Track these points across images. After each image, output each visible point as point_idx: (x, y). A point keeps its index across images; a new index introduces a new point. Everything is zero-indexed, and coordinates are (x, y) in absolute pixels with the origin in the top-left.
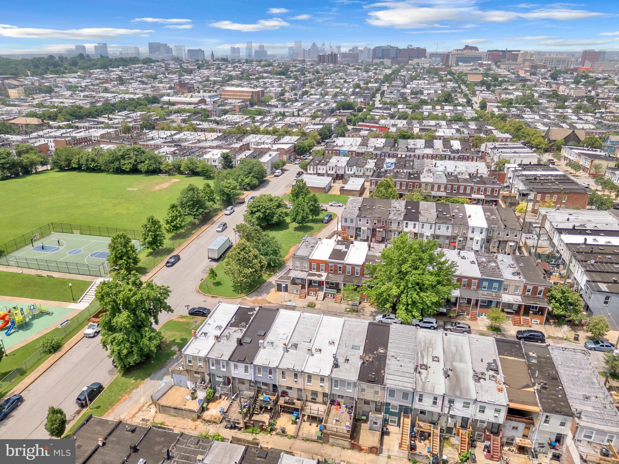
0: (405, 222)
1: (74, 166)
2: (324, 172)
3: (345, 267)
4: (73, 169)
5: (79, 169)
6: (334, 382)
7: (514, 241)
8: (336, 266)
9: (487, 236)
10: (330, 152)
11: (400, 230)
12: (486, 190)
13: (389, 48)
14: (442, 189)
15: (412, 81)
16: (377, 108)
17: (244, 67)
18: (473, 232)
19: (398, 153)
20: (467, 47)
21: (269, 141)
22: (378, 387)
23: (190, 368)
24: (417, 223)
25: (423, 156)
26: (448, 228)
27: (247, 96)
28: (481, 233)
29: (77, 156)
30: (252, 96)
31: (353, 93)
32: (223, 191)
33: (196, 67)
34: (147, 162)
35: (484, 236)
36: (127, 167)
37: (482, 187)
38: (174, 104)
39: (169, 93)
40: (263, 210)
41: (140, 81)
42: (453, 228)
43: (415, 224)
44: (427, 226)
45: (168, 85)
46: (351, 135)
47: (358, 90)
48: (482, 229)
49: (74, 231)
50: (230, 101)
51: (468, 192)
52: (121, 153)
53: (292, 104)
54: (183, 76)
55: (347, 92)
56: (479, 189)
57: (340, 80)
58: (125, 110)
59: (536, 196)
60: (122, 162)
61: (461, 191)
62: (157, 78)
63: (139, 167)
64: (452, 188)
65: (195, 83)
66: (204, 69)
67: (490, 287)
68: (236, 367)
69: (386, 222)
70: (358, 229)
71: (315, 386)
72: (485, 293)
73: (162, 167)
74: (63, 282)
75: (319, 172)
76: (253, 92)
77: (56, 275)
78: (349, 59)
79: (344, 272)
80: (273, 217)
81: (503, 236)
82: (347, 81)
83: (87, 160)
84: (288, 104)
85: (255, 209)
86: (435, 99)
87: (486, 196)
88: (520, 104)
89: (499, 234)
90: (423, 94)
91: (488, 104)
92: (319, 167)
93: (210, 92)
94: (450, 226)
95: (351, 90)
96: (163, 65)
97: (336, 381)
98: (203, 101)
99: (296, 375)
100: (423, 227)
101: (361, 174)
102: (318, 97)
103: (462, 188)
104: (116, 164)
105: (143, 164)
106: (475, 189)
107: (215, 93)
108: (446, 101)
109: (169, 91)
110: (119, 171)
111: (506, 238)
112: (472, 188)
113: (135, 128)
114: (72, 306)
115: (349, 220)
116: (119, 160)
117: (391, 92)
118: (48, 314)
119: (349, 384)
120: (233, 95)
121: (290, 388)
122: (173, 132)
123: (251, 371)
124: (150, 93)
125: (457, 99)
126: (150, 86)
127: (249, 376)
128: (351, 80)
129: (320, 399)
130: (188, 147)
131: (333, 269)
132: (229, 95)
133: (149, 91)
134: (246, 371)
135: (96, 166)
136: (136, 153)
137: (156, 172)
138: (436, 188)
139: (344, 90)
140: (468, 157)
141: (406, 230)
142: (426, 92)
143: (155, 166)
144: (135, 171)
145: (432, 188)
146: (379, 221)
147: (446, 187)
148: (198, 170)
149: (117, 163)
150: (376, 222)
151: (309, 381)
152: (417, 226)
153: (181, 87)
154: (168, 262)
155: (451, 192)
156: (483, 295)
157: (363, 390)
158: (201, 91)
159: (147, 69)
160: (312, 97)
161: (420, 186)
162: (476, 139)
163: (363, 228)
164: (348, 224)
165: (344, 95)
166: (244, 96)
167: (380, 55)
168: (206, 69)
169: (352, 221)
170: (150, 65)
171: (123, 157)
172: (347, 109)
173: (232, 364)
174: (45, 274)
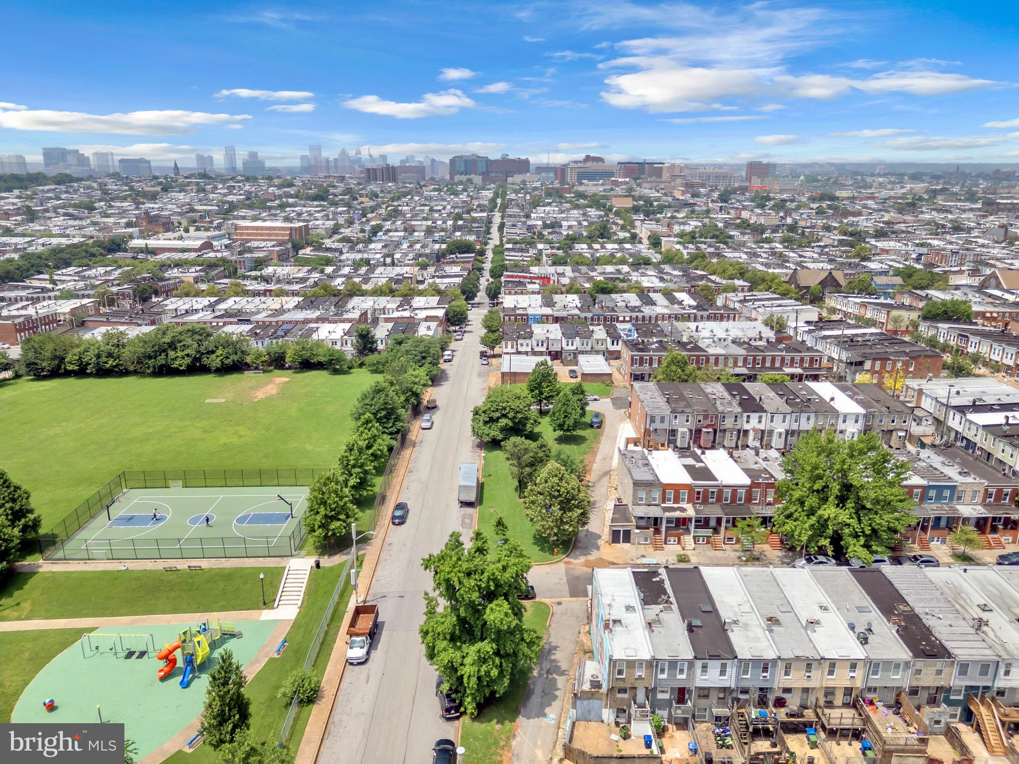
0: (745, 415)
1: (70, 368)
2: (529, 349)
3: (720, 492)
4: (68, 374)
5: (81, 372)
6: (873, 666)
7: (902, 430)
8: (706, 491)
9: (866, 425)
10: (512, 318)
11: (738, 427)
12: (802, 360)
13: (475, 158)
14: (740, 364)
15: (535, 208)
16: (508, 249)
17: (247, 188)
18: (844, 421)
19: (619, 314)
20: (588, 158)
21: (394, 306)
22: (939, 663)
23: (621, 685)
24: (764, 415)
26: (808, 419)
27: (283, 235)
28: (857, 421)
29: (76, 350)
30: (290, 235)
31: (456, 228)
32: (411, 390)
33: (159, 189)
34: (219, 352)
35: (860, 425)
36: (182, 363)
37: (797, 356)
38: (154, 252)
39: (131, 233)
41: (65, 215)
42: (817, 417)
43: (760, 417)
44: (778, 418)
45: (124, 220)
46: (513, 292)
47: (460, 223)
48: (857, 416)
49: (171, 483)
50: (255, 244)
51: (777, 365)
52: (167, 339)
53: (367, 246)
54: (143, 203)
55: (444, 226)
56: (792, 359)
57: (422, 208)
58: (68, 265)
60: (172, 354)
61: (768, 364)
62: (96, 209)
63: (205, 361)
64: (754, 360)
65: (172, 215)
66: (177, 192)
67: (939, 497)
68: (705, 667)
69: (717, 417)
70: (673, 432)
71: (841, 679)
72: (934, 506)
73: (248, 360)
74: (228, 576)
75: (520, 349)
76: (291, 228)
77: (204, 564)
78: (411, 175)
79: (719, 500)
80: (525, 425)
81: (887, 424)
82: (435, 208)
83: (98, 356)
84: (360, 246)
86: (585, 234)
87: (805, 369)
88: (706, 238)
89: (881, 421)
90: (561, 226)
91: (664, 239)
92: (520, 341)
93: (207, 230)
94: (812, 416)
95: (450, 223)
96: (95, 185)
97: (877, 665)
98: (208, 246)
99: (809, 666)
100: (772, 421)
101: (589, 348)
102: (402, 234)
103: (769, 360)
104: (161, 360)
105: (213, 356)
106: (788, 360)
107: (217, 233)
108: (602, 236)
109: (130, 230)
110: (166, 371)
111: (891, 426)
112: (783, 359)
113: (123, 294)
114: (267, 615)
115: (658, 420)
116: (164, 351)
117: (514, 225)
118: (233, 636)
119: (897, 666)
120: (257, 235)
121: (787, 690)
122: (213, 299)
123: (731, 671)
124: (95, 233)
125: (615, 233)
126: (88, 221)
127: (729, 680)
128: (440, 208)
129: (839, 700)
130: (264, 322)
132: (248, 234)
133: (90, 231)
134: (723, 672)
135: (117, 365)
136: (197, 337)
137: (237, 367)
138: (731, 362)
139: (439, 223)
140: (722, 315)
141: (746, 427)
142: (564, 223)
143: (236, 358)
144: (196, 368)
145: (735, 364)
146: (706, 417)
147: (745, 360)
148: (322, 359)
149: (163, 355)
150: (701, 418)
151: (831, 673)
152: (763, 420)
153: (150, 222)
154: (394, 517)
155: (753, 367)
156: (931, 509)
157: (919, 672)
158: (192, 229)
159: (66, 192)
160: (391, 234)
161: (708, 361)
163: (680, 430)
164: (657, 425)
165: (443, 230)
166: (277, 235)
167: (462, 169)
168: (180, 192)
169: (662, 420)
170: (71, 187)
171: (172, 345)
172: (464, 253)
173: (699, 664)
174: (182, 565)
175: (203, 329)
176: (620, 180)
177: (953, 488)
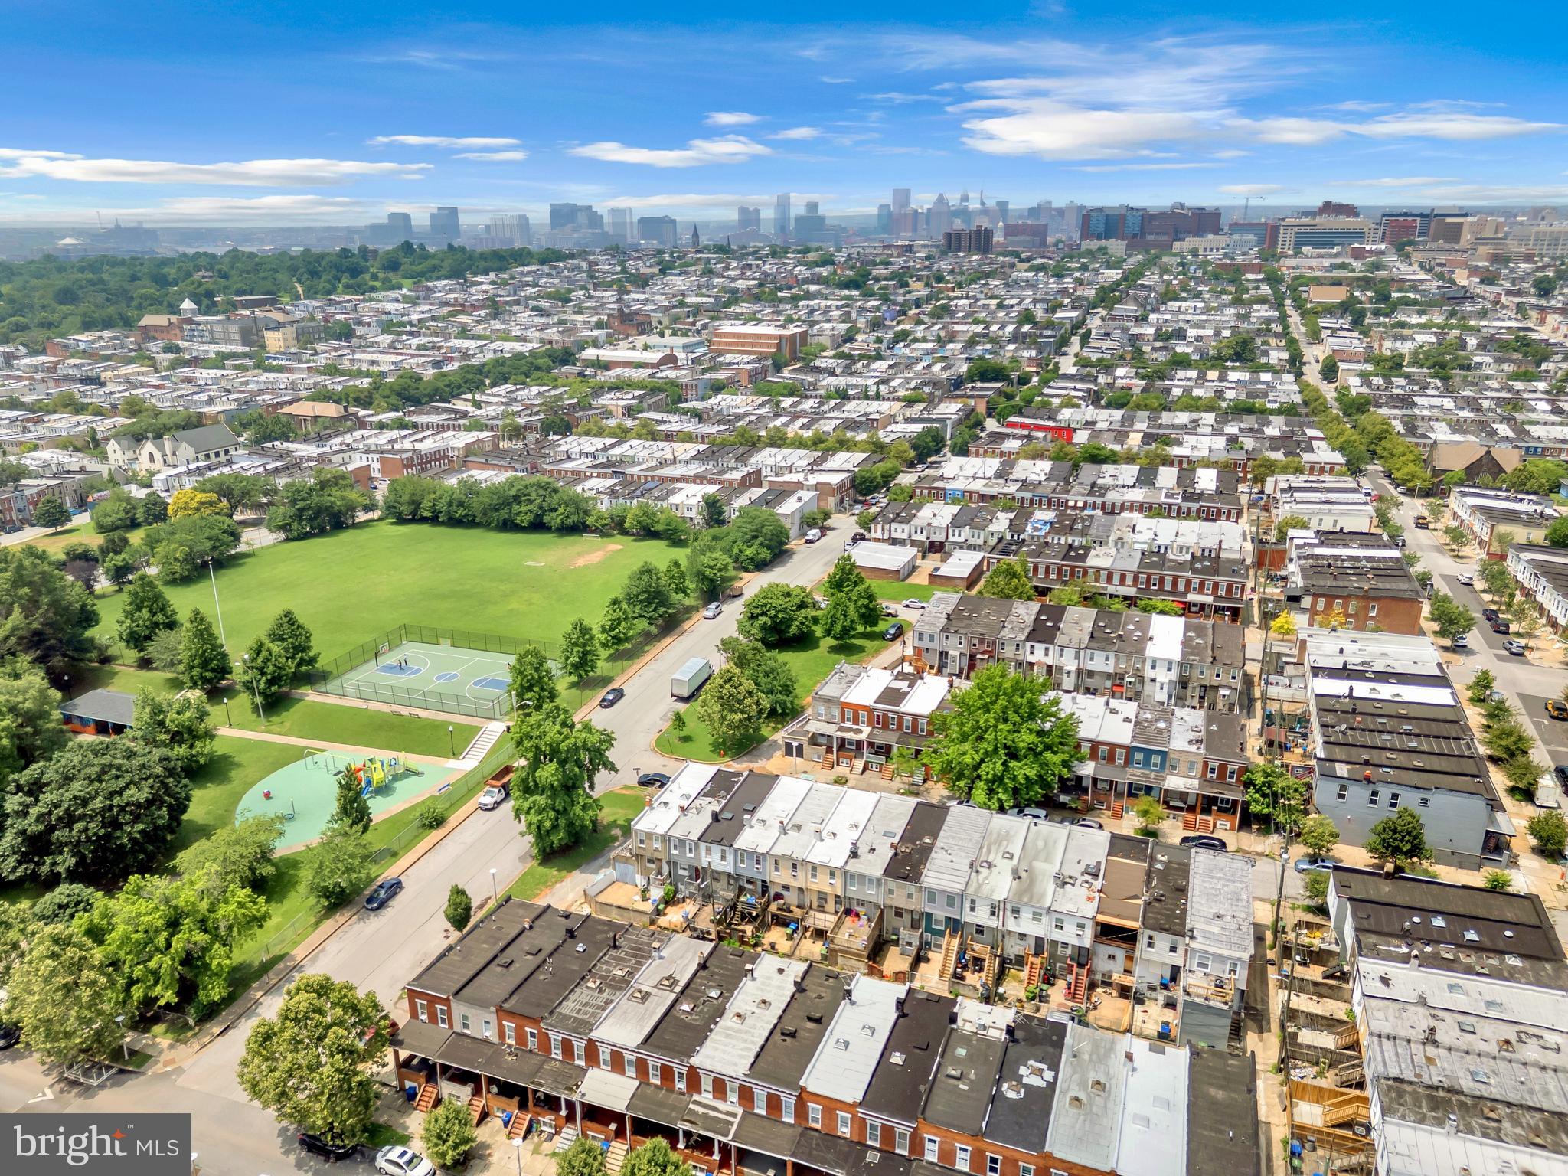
0: (1028, 644)
1: (425, 514)
2: (905, 536)
3: (900, 719)
4: (423, 520)
5: (434, 520)
6: (849, 877)
7: (1230, 688)
8: (885, 716)
9: (1181, 675)
10: (926, 491)
11: (1020, 658)
12: (1216, 586)
13: (1124, 211)
14: (1129, 581)
15: (1164, 303)
16: (1065, 377)
17: (767, 268)
18: (1154, 667)
19: (1069, 497)
20: (1328, 208)
21: (802, 463)
22: (911, 887)
23: (642, 852)
24: (1051, 647)
25: (1122, 505)
26: (1107, 659)
27: (769, 345)
28: (1169, 669)
29: (432, 496)
30: (779, 345)
31: (1016, 337)
32: (703, 574)
33: (656, 270)
34: (561, 510)
35: (1173, 675)
36: (524, 519)
37: (1210, 581)
38: (607, 366)
39: (597, 337)
40: (772, 613)
41: (534, 309)
42: (1117, 659)
43: (1047, 649)
44: (1069, 653)
45: (595, 319)
46: (981, 451)
47: (1026, 328)
48: (1170, 663)
49: (441, 640)
50: (729, 358)
51: (1181, 588)
52: (513, 492)
53: (868, 365)
54: (628, 292)
55: (1001, 333)
56: (1202, 584)
57: (987, 302)
58: (506, 381)
59: (1314, 604)
60: (516, 508)
61: (1168, 587)
62: (571, 300)
63: (546, 519)
64: (1149, 579)
65: (654, 311)
66: (675, 275)
67: (1147, 763)
68: (708, 850)
69: (994, 643)
70: (943, 654)
71: (822, 883)
72: (1139, 772)
73: (590, 521)
74: (436, 726)
75: (894, 535)
76: (780, 337)
77: (423, 714)
78: (1022, 238)
79: (900, 727)
80: (789, 626)
81: (1209, 677)
82: (1007, 302)
83: (450, 504)
84: (859, 365)
85: (758, 611)
86: (1211, 353)
87: (1217, 598)
89: (1202, 673)
90: (1184, 338)
91: (1342, 366)
92: (894, 526)
93: (685, 334)
94: (1112, 655)
95: (1010, 328)
96: (584, 264)
97: (852, 877)
98: (670, 360)
99: (794, 866)
100: (1061, 656)
101: (980, 542)
102: (930, 346)
103: (1168, 582)
104: (504, 514)
105: (554, 515)
106: (1195, 584)
107: (697, 339)
108: (1238, 357)
109: (596, 333)
110: (509, 526)
111: (1215, 681)
112: (1189, 582)
113: (531, 427)
114: (452, 763)
115: (926, 637)
116: (509, 504)
117: (1107, 335)
118: (416, 774)
119: (871, 881)
120: (737, 344)
121: (786, 888)
122: (609, 441)
123: (730, 858)
124: (557, 337)
125: (1265, 353)
126: (555, 319)
127: (727, 866)
128: (1014, 301)
129: (830, 906)
130: (639, 476)
131: (881, 722)
132: (727, 344)
133: (553, 333)
134: (723, 858)
135: (466, 516)
136: (542, 492)
137: (575, 529)
138: (1116, 579)
139: (995, 328)
141: (1030, 659)
142: (1192, 333)
143: (575, 518)
144: (538, 526)
145: (1110, 580)
146: (982, 641)
147: (1136, 579)
148: (659, 527)
149: (506, 510)
150: (976, 641)
151: (814, 875)
152: (1051, 653)
153: (622, 322)
154: (603, 700)
155: (1148, 588)
156: (1135, 774)
157: (891, 892)
158: (667, 332)
159: (549, 275)
160: (915, 346)
161: (1085, 573)
162: (1261, 466)
163: (951, 652)
164: (926, 644)
165: (993, 341)
166: (761, 345)
167: (1102, 229)
168: (680, 275)
169: (932, 638)
170: (555, 267)
171: (517, 499)
172: (990, 381)
173: (703, 846)
174: (405, 711)
175: (548, 483)
176: (1368, 248)
177: (1164, 754)
